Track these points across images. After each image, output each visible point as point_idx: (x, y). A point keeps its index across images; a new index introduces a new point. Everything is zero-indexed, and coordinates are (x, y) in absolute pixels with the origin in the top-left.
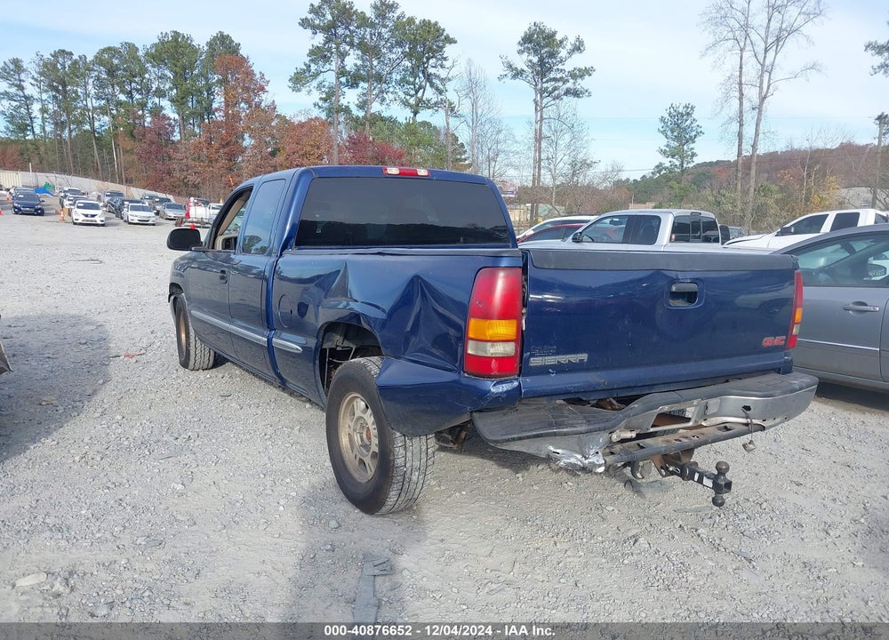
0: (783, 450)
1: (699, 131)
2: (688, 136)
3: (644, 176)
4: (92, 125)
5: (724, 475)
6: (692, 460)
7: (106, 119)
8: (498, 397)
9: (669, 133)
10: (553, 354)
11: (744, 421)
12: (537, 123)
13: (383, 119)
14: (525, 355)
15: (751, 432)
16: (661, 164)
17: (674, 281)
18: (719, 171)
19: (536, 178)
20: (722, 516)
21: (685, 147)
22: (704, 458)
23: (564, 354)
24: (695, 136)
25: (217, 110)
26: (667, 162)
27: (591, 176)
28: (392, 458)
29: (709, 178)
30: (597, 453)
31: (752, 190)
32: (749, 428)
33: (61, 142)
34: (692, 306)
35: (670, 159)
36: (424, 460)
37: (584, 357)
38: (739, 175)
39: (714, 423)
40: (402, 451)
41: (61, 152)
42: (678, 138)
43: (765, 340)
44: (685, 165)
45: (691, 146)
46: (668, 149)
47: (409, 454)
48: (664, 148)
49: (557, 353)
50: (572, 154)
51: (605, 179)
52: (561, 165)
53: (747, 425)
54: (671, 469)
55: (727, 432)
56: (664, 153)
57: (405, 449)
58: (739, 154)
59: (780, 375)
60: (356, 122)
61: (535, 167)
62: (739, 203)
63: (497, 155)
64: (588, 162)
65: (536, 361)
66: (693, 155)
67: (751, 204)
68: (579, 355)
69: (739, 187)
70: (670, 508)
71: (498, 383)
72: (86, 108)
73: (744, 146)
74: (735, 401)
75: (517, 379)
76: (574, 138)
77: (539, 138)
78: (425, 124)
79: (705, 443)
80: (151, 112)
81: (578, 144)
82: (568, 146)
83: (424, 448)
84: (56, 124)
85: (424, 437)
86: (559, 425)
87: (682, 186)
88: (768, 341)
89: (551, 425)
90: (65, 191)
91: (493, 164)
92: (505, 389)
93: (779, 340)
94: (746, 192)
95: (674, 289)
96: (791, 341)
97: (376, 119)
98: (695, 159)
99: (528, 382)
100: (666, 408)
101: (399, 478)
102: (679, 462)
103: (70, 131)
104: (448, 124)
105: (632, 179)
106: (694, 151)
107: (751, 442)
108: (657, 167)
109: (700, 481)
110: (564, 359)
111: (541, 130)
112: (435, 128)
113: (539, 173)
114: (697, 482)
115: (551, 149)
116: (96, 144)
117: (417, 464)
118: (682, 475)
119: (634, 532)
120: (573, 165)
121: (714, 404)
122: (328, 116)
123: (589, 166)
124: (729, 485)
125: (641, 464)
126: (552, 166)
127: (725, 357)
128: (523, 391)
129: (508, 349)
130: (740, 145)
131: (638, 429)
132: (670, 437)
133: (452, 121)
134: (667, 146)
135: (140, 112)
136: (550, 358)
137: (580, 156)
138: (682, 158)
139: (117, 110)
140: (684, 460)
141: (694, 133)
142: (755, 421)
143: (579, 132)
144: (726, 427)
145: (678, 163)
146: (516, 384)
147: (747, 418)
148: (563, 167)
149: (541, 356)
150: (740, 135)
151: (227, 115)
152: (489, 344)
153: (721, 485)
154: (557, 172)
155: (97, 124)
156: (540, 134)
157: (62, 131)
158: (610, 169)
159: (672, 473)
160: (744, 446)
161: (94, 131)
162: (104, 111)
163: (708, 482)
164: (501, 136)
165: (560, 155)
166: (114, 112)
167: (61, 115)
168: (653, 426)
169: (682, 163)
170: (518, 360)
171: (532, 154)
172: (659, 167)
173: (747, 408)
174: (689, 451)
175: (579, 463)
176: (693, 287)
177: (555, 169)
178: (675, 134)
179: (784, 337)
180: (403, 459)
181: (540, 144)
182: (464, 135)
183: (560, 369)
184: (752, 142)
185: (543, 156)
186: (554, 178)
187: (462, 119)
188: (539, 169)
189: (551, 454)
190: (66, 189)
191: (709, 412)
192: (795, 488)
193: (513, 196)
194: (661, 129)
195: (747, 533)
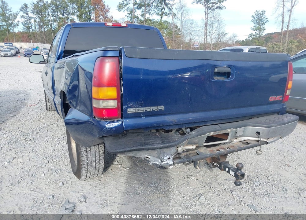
0: (284, 148)
1: (267, 20)
2: (262, 23)
3: (246, 39)
4: (51, 26)
5: (240, 170)
6: (226, 160)
7: (56, 24)
8: (110, 130)
9: (255, 22)
10: (142, 107)
11: (257, 139)
12: (205, 19)
13: (150, 20)
14: (124, 107)
15: (260, 145)
16: (252, 34)
17: (215, 66)
18: (275, 36)
19: (205, 40)
20: (247, 183)
21: (261, 27)
22: (232, 160)
23: (149, 106)
24: (265, 22)
25: (92, 19)
26: (254, 33)
27: (225, 39)
28: (80, 156)
29: (271, 39)
30: (170, 158)
31: (287, 42)
32: (260, 143)
33: (41, 32)
34: (228, 80)
35: (255, 31)
36: (98, 157)
37: (162, 107)
38: (282, 36)
39: (241, 140)
40: (85, 153)
41: (41, 36)
42: (258, 23)
43: (270, 97)
44: (261, 34)
45: (264, 26)
46: (254, 28)
47: (89, 155)
48: (253, 27)
49: (145, 106)
50: (218, 31)
51: (230, 39)
52: (214, 34)
53: (258, 141)
54: (215, 164)
55: (247, 145)
56: (253, 29)
57: (87, 152)
58: (282, 29)
59: (279, 116)
60: (140, 22)
61: (205, 36)
62: (281, 47)
63: (192, 32)
64: (224, 33)
65: (131, 111)
66: (264, 29)
67: (286, 47)
68: (158, 107)
69: (282, 41)
70: (223, 178)
71: (110, 122)
72: (49, 20)
73: (284, 25)
74: (252, 129)
75: (121, 121)
76: (219, 24)
77: (206, 25)
78: (166, 22)
79: (234, 151)
80: (70, 21)
81: (220, 27)
82: (217, 27)
83: (97, 151)
84: (39, 26)
85: (98, 146)
86: (146, 144)
87: (260, 41)
88: (272, 98)
89: (142, 145)
90: (42, 49)
91: (190, 35)
92: (114, 126)
93: (278, 98)
94: (284, 43)
95: (216, 70)
96: (286, 98)
97: (147, 20)
98: (265, 31)
99: (128, 122)
100: (211, 134)
101: (85, 165)
102: (219, 161)
103: (44, 28)
104: (173, 21)
105: (242, 41)
106: (265, 28)
107: (260, 150)
108: (250, 35)
109: (229, 172)
110: (149, 109)
111: (207, 22)
112: (170, 23)
113: (207, 38)
114: (228, 172)
115: (210, 29)
116: (53, 32)
117: (94, 159)
118: (220, 168)
119: (201, 192)
120: (219, 35)
121: (240, 131)
122: (131, 20)
123: (225, 35)
124: (243, 175)
125: (198, 162)
126: (211, 35)
127: (247, 106)
128: (124, 127)
129: (113, 104)
130: (283, 25)
131: (196, 144)
132: (214, 149)
133: (175, 20)
134: (254, 26)
135: (67, 21)
136: (140, 108)
137: (221, 31)
138: (260, 31)
139: (59, 20)
140: (222, 160)
141: (265, 21)
142: (262, 139)
143: (221, 22)
144: (247, 142)
145: (258, 33)
146: (120, 123)
147: (258, 137)
148: (215, 35)
149: (134, 107)
150: (283, 22)
151: (96, 21)
152: (101, 101)
153: (239, 175)
154: (213, 37)
155: (53, 26)
156: (207, 24)
157: (42, 28)
158: (232, 36)
159: (216, 166)
160: (256, 152)
161: (52, 28)
162: (55, 21)
163: (232, 173)
164: (193, 25)
165: (214, 31)
166: (58, 21)
167: (41, 23)
168: (205, 143)
169: (260, 33)
170: (119, 110)
171: (204, 31)
172: (251, 35)
173: (258, 133)
174: (225, 156)
175: (159, 164)
176: (228, 70)
177: (212, 36)
178: (258, 22)
179: (282, 96)
180: (86, 157)
181: (207, 27)
182: (179, 25)
183: (148, 114)
184: (287, 24)
185: (208, 32)
186: (212, 40)
187: (178, 19)
188: (207, 36)
189: (146, 158)
190: (42, 48)
191: (237, 135)
192: (287, 168)
193: (198, 47)
194: (252, 20)
195: (258, 194)
